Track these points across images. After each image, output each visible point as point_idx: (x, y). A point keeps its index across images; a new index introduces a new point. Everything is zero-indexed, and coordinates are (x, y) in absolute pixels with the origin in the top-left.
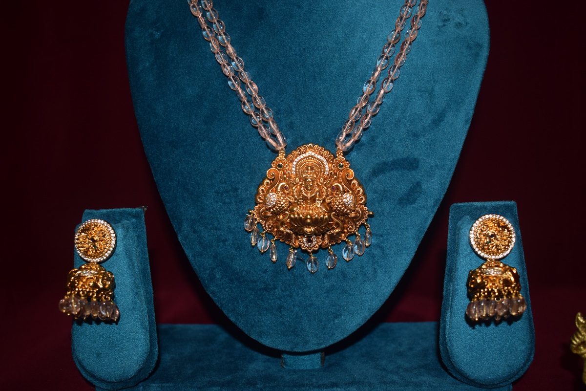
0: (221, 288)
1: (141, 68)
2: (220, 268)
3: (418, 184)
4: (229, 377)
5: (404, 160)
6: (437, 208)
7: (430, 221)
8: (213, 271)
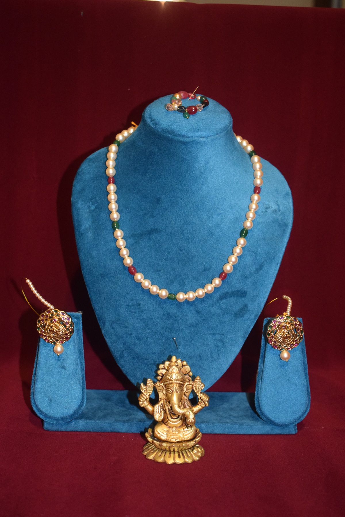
0: (127, 363)
1: (83, 228)
2: (127, 350)
3: (246, 306)
4: (127, 418)
5: (238, 291)
6: (256, 320)
7: (252, 328)
8: (123, 352)
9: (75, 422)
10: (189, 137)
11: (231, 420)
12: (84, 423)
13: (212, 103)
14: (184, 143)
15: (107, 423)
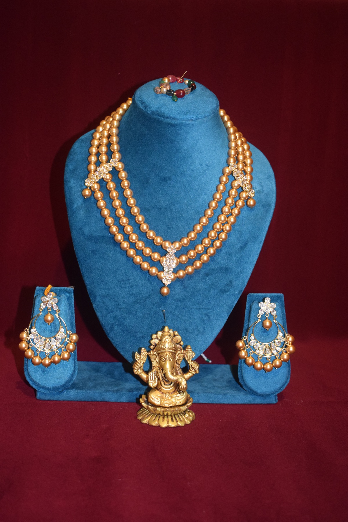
9: (67, 392)
10: (178, 120)
11: (215, 390)
12: (76, 393)
13: (199, 87)
14: (174, 125)
15: (97, 393)
